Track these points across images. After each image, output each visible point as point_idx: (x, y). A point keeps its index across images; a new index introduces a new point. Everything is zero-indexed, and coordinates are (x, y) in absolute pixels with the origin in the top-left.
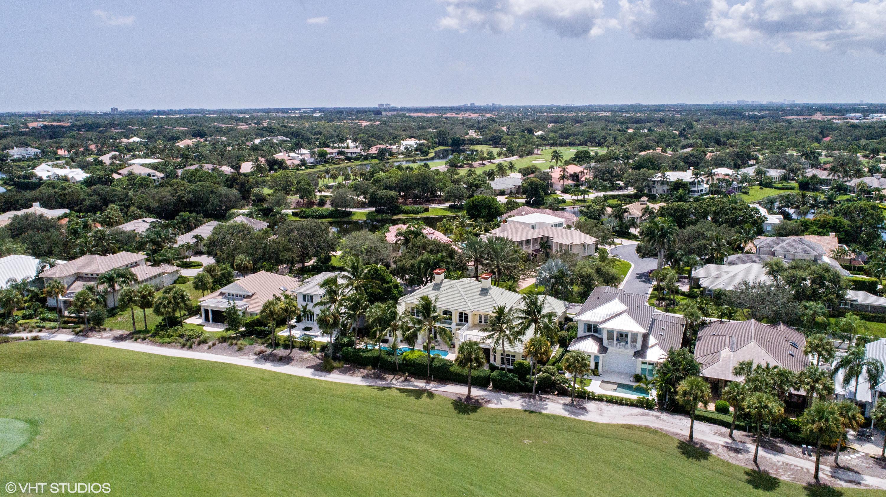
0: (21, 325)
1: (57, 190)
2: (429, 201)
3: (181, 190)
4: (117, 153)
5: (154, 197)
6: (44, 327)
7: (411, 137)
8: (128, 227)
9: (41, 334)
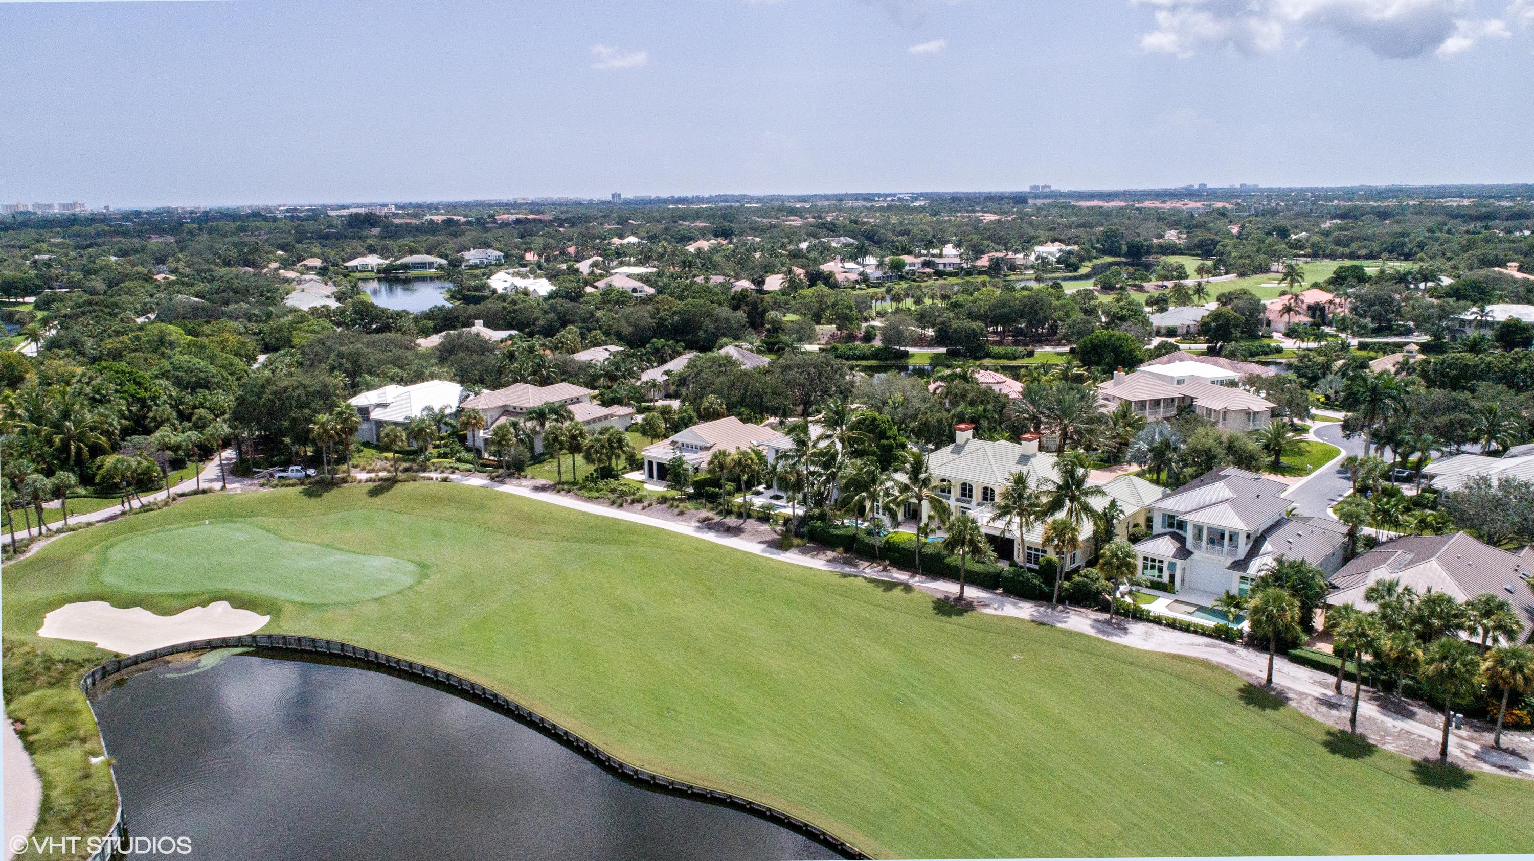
0: (433, 464)
1: (505, 304)
2: (1041, 340)
3: (665, 310)
4: (600, 259)
5: (627, 318)
6: (457, 469)
7: (1054, 241)
8: (583, 356)
9: (452, 476)
